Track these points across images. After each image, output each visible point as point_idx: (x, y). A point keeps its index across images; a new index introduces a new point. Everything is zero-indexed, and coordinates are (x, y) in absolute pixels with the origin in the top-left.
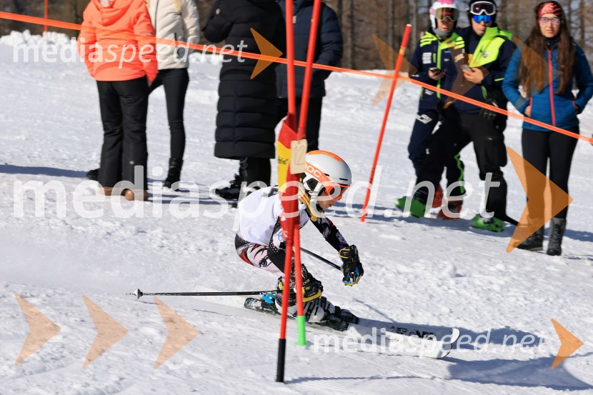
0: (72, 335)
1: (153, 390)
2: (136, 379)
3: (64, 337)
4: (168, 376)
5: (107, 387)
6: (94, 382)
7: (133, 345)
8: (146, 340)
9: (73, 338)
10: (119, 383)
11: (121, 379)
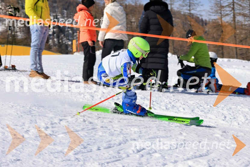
0: (188, 136)
1: (221, 155)
2: (214, 151)
3: (185, 137)
4: (226, 150)
5: (203, 153)
6: (198, 152)
7: (211, 140)
8: (216, 138)
9: (188, 137)
10: (207, 152)
11: (208, 151)
